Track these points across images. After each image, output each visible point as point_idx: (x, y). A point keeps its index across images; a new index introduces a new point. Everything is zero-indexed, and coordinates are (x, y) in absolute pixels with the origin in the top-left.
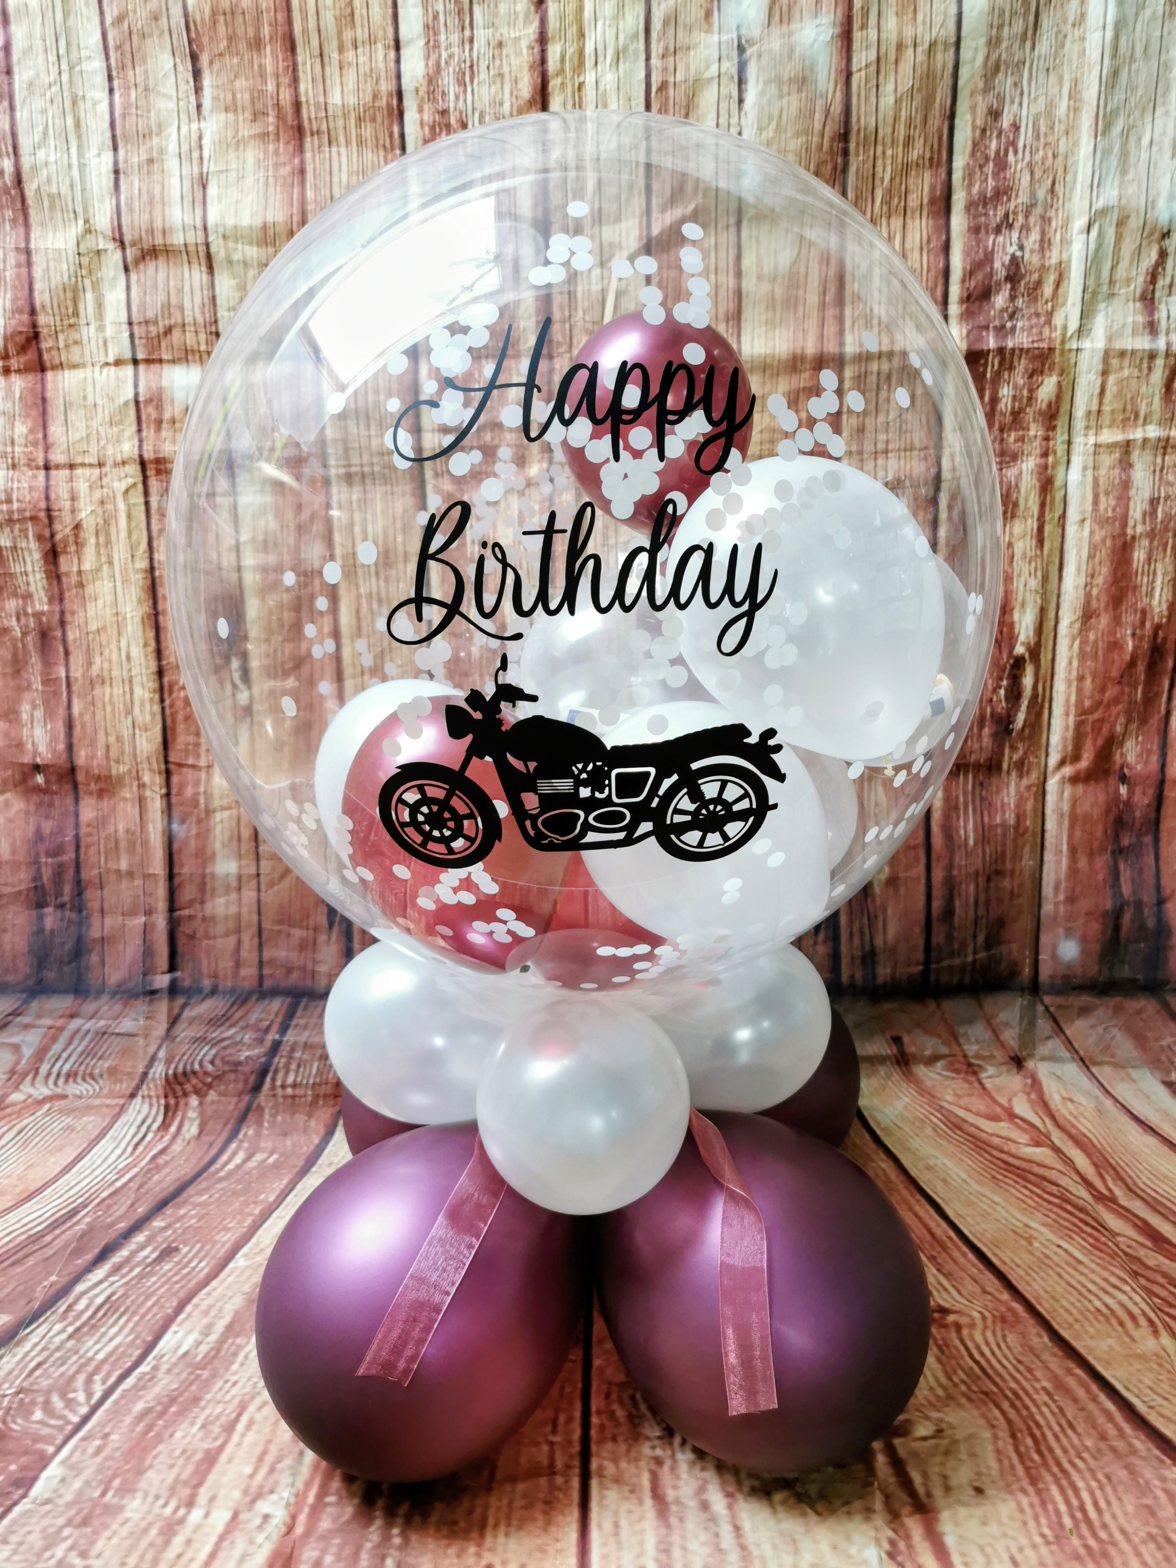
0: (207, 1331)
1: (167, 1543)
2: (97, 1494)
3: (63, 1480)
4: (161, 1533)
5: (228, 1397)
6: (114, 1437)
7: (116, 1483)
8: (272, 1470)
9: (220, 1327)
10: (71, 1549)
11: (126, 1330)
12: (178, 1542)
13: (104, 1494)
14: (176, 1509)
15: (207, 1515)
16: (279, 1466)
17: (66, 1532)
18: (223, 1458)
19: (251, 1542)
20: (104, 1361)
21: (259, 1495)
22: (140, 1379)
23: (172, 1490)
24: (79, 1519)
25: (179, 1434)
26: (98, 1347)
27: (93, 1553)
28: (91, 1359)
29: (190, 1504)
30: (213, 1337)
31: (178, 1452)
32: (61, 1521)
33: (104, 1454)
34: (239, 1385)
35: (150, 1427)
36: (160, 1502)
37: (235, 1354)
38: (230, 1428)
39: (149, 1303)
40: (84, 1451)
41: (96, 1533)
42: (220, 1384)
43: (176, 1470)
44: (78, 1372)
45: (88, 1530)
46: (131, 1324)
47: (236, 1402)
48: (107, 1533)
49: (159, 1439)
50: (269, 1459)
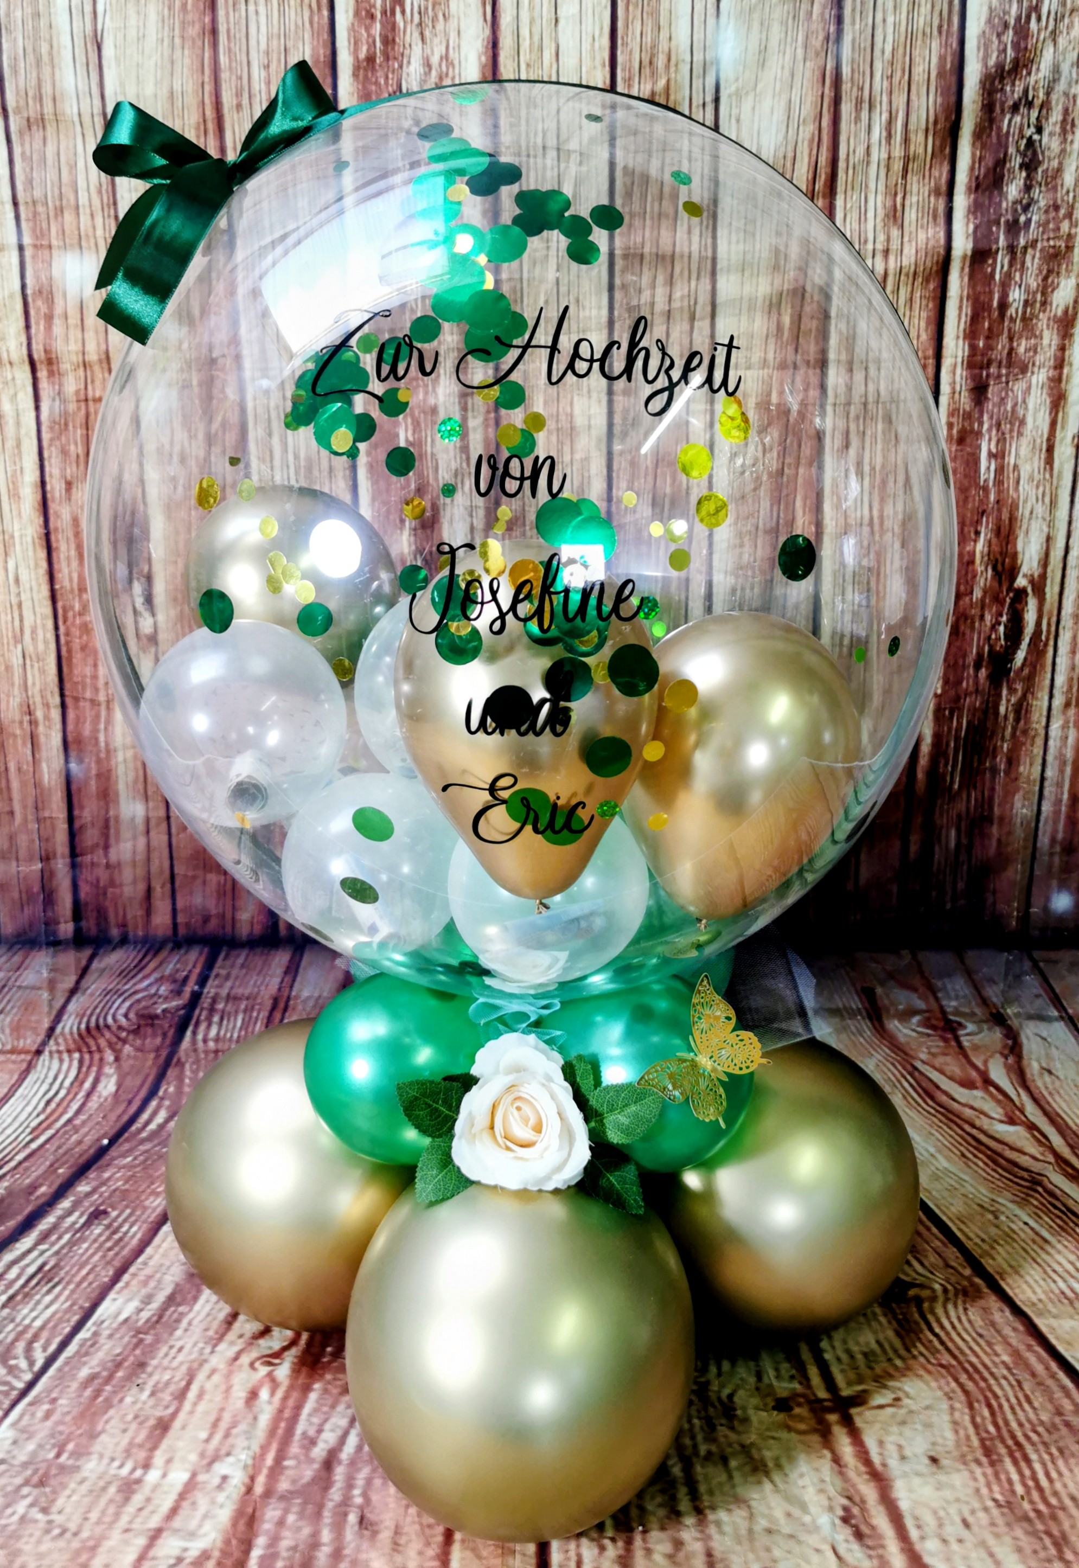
0: (148, 1300)
1: (127, 1500)
2: (51, 1455)
3: (15, 1442)
4: (119, 1491)
5: (175, 1364)
6: (61, 1402)
7: (70, 1447)
8: (227, 1435)
9: (161, 1298)
10: (32, 1505)
11: (62, 1298)
12: (137, 1499)
13: (58, 1456)
14: (134, 1470)
15: (164, 1475)
16: (235, 1431)
17: (25, 1490)
18: (177, 1424)
19: (213, 1502)
20: (42, 1328)
21: (215, 1458)
22: (81, 1345)
23: (128, 1453)
24: (35, 1479)
25: (128, 1400)
26: (34, 1314)
27: (55, 1509)
28: (28, 1327)
29: (147, 1466)
30: (155, 1305)
31: (130, 1417)
32: (18, 1481)
33: (55, 1417)
34: (185, 1351)
35: (98, 1393)
36: (116, 1464)
37: (178, 1321)
38: (181, 1396)
39: (84, 1272)
40: (33, 1415)
41: (54, 1492)
42: (164, 1349)
43: (129, 1434)
44: (16, 1340)
45: (48, 1490)
46: (67, 1293)
47: (184, 1369)
48: (67, 1492)
49: (108, 1404)
50: (223, 1425)
